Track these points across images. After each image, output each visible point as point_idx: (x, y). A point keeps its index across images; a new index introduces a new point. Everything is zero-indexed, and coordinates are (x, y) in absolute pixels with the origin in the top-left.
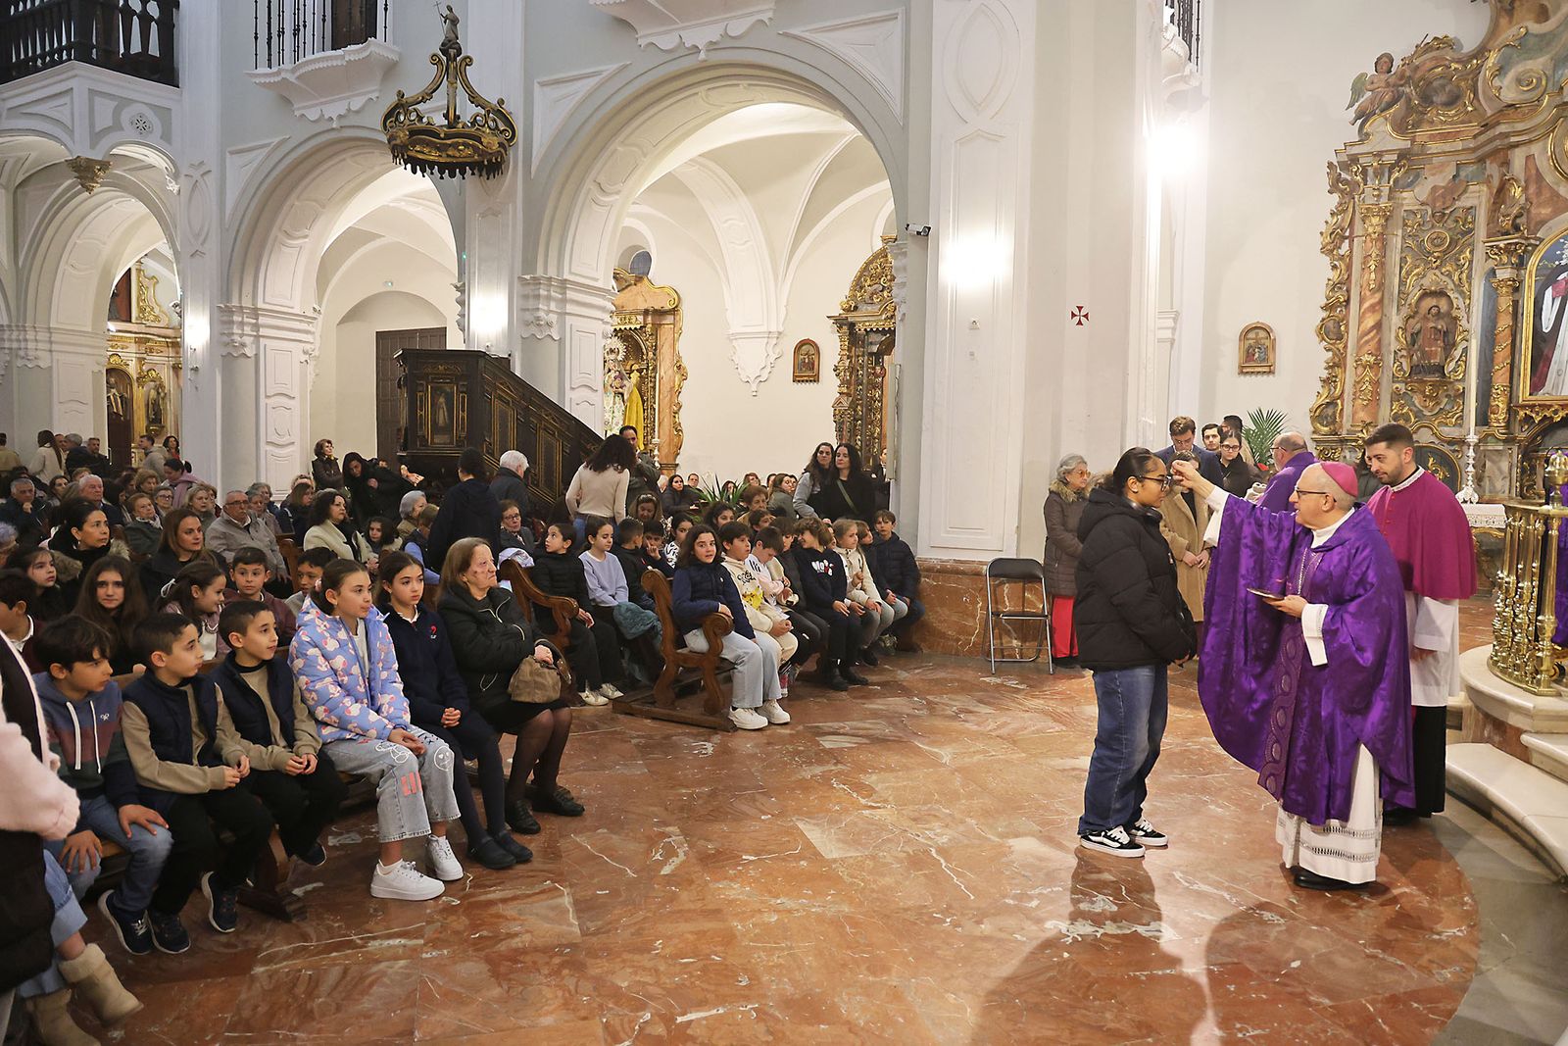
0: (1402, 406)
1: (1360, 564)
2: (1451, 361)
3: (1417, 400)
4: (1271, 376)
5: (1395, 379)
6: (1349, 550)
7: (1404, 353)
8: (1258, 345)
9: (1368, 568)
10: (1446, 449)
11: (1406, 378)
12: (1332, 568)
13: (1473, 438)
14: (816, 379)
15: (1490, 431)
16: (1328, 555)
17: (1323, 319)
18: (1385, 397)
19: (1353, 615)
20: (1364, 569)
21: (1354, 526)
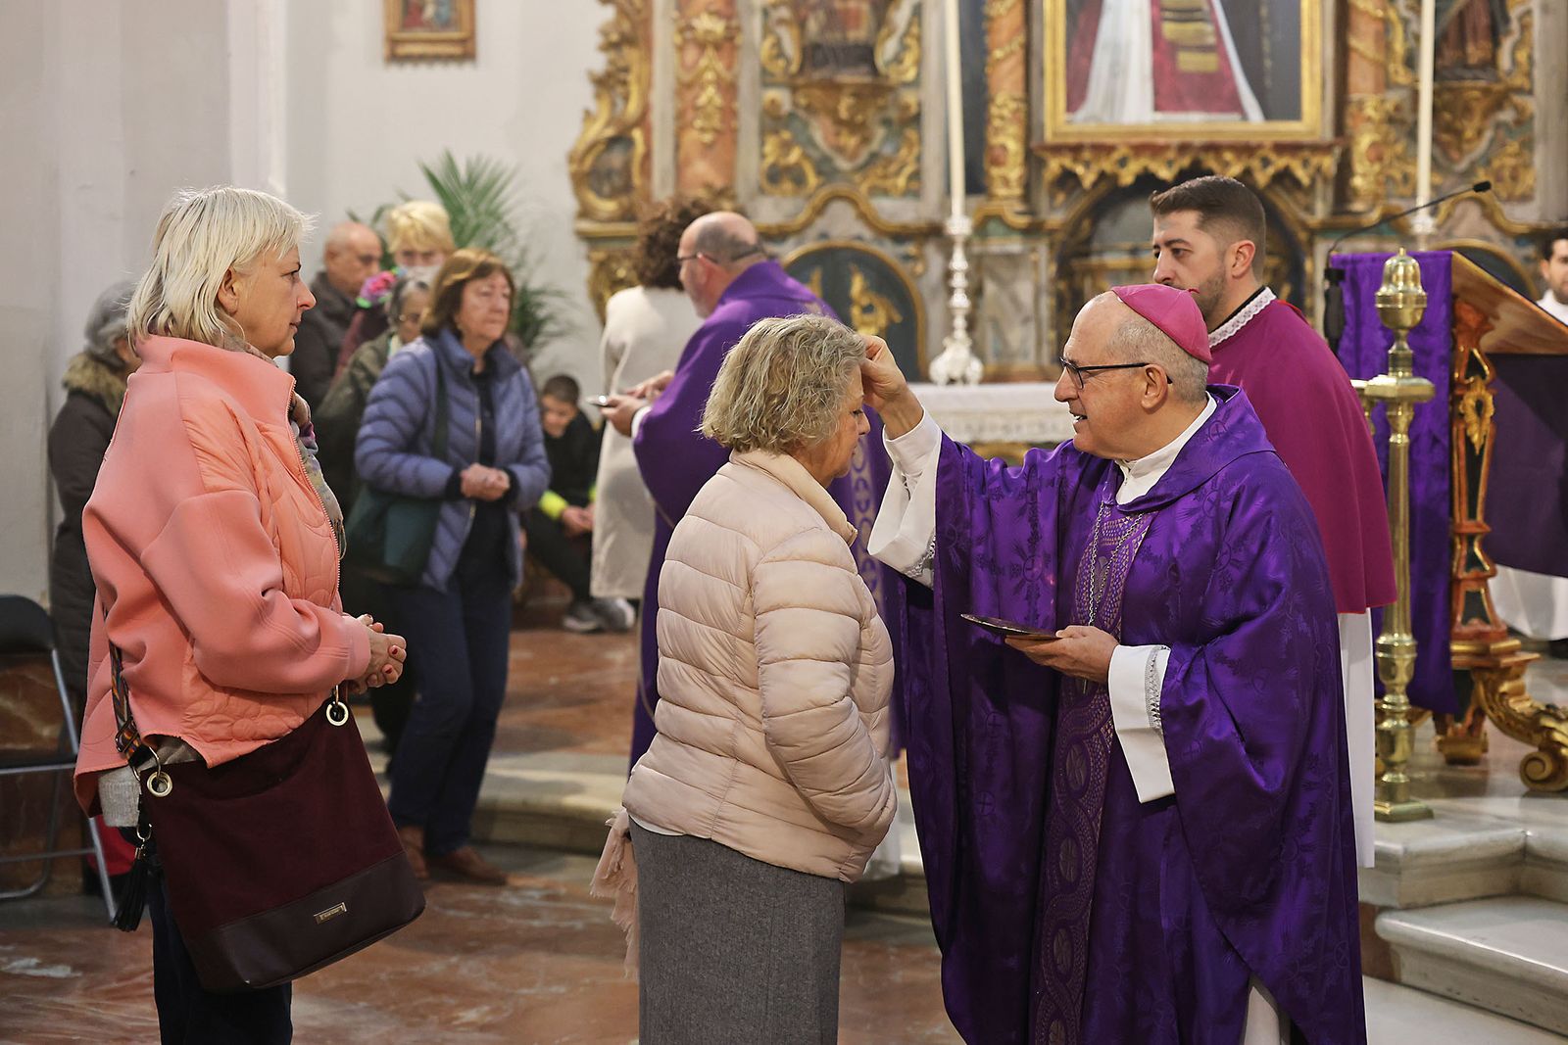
0: (786, 147)
1: (1245, 536)
2: (889, 35)
3: (820, 131)
5: (766, 79)
6: (1216, 504)
7: (784, 12)
9: (1263, 545)
10: (888, 251)
11: (793, 76)
12: (1176, 552)
13: (959, 225)
15: (993, 207)
16: (1164, 520)
18: (749, 123)
19: (1236, 667)
20: (1254, 549)
21: (1220, 443)
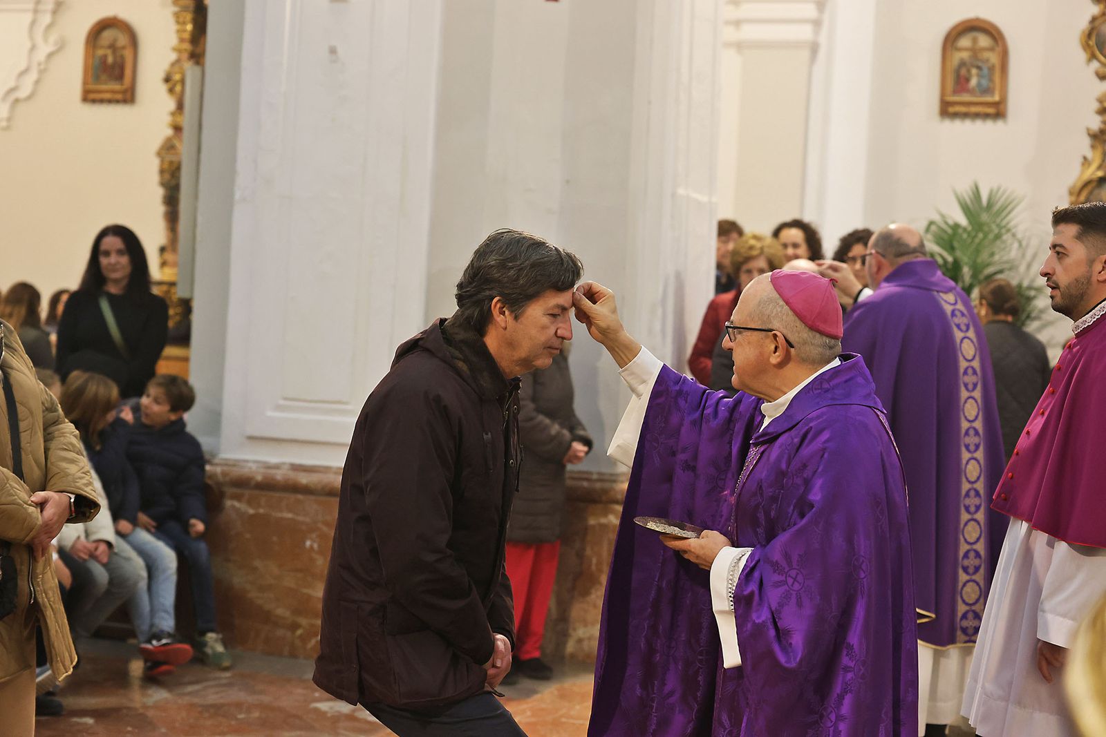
4: (1000, 123)
8: (976, 60)
14: (128, 97)
17: (1094, 19)
